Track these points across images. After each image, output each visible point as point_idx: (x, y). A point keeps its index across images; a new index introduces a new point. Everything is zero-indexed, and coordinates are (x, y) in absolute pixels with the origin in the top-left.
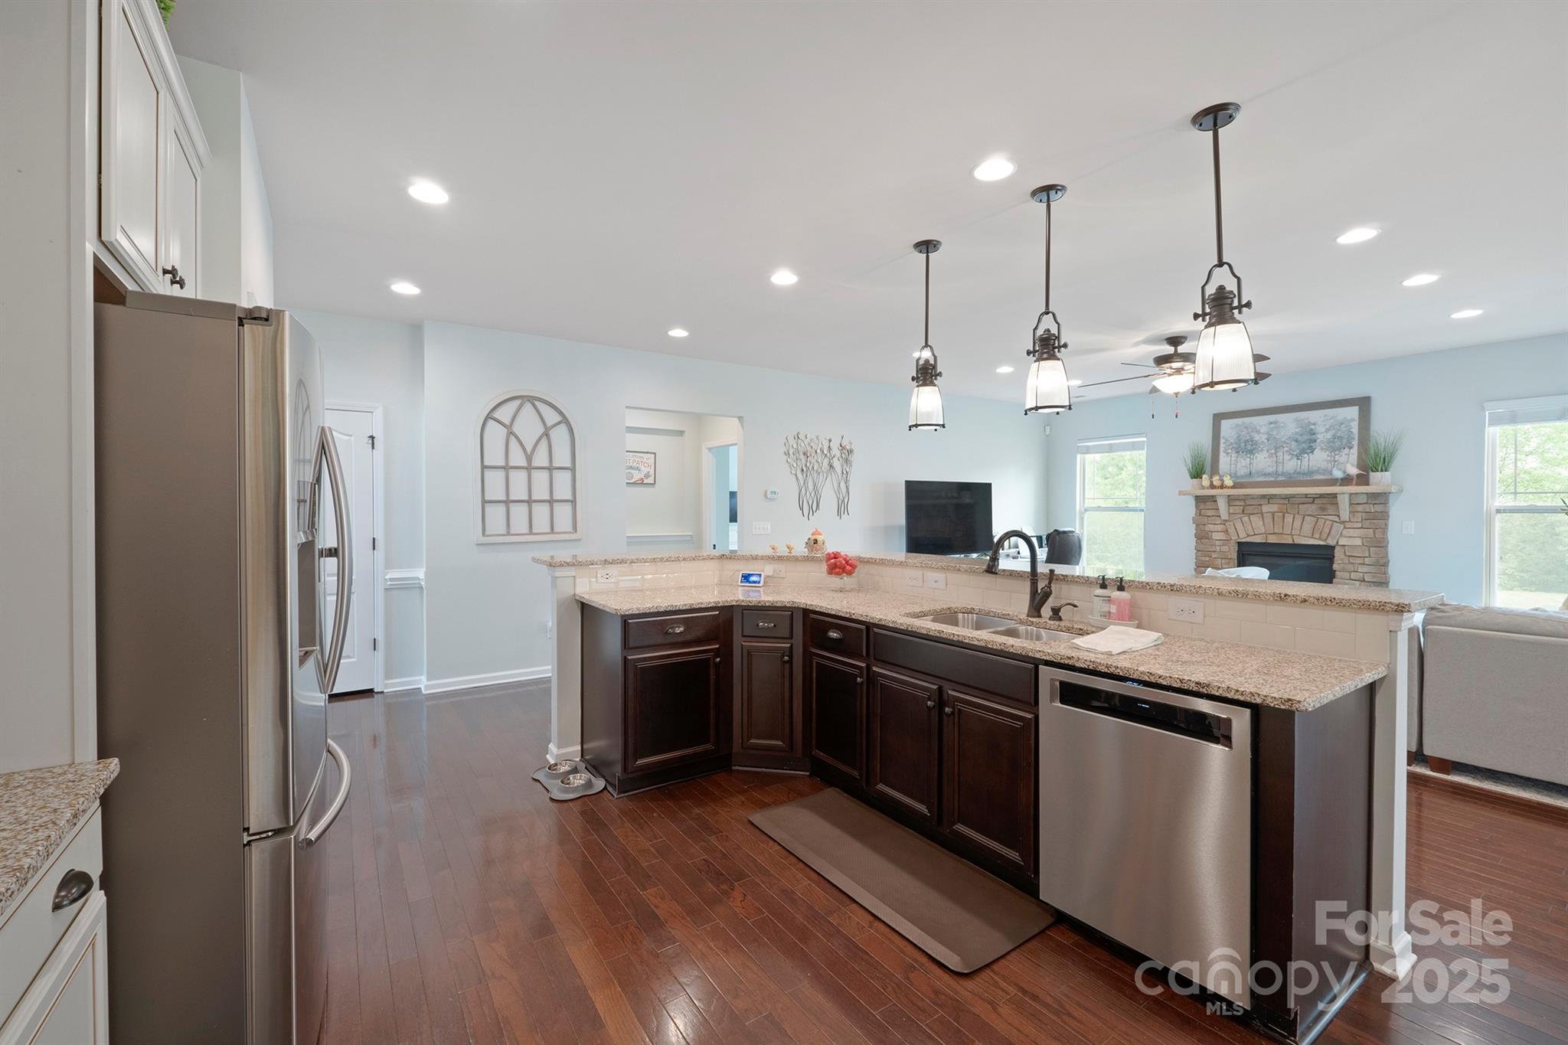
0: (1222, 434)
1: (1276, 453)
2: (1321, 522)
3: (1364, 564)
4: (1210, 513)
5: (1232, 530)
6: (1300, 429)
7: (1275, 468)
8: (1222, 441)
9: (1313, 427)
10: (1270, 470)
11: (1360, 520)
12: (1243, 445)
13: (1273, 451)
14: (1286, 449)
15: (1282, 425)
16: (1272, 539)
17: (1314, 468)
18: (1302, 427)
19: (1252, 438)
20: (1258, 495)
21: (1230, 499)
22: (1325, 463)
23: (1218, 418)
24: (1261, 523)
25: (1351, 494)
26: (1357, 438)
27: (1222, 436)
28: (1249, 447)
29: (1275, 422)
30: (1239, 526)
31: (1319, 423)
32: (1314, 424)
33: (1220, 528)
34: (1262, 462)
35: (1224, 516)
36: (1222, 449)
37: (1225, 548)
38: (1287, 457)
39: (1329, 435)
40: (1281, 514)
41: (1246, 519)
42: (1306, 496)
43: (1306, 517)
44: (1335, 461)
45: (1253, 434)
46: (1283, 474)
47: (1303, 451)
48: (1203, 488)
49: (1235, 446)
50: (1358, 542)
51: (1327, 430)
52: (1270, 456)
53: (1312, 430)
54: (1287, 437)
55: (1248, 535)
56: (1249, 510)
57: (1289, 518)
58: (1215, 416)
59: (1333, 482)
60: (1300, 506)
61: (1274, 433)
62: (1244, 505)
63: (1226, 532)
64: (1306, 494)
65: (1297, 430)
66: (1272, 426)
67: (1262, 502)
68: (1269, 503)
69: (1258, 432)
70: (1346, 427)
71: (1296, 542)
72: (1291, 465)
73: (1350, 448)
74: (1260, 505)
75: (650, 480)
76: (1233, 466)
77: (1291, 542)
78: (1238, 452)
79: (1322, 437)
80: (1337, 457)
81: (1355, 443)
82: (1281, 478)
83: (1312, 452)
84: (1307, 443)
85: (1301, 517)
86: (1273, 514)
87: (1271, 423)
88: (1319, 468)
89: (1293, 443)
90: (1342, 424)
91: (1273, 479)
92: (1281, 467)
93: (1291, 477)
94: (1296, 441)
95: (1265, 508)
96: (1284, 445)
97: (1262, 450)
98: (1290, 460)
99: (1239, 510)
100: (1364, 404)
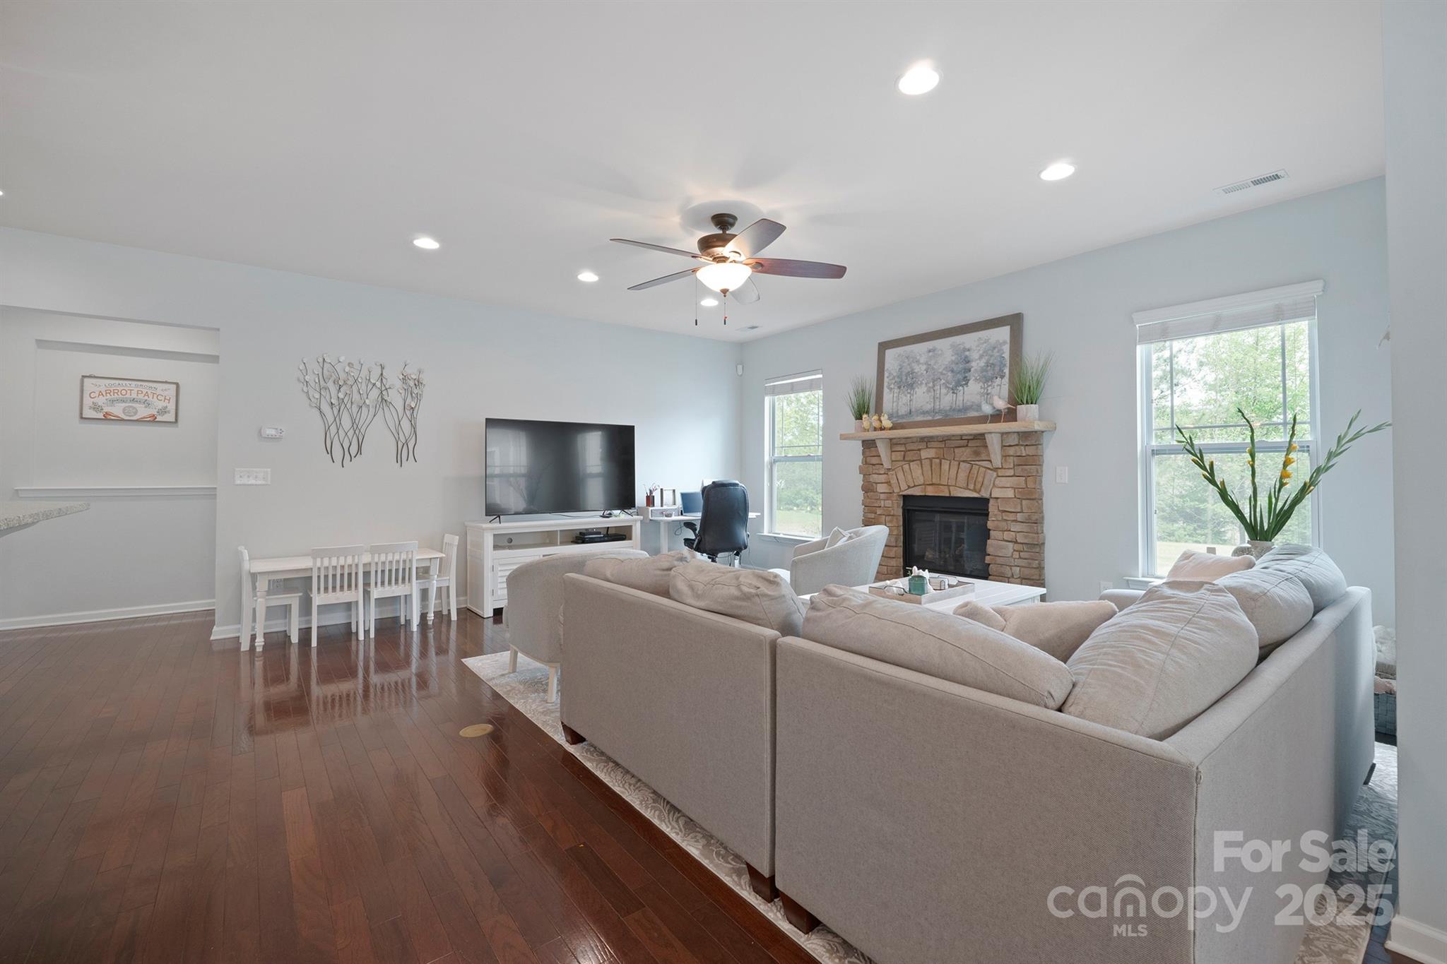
0: (886, 367)
1: (934, 386)
2: (975, 470)
3: (1016, 521)
4: (874, 461)
5: (894, 481)
6: (956, 356)
7: (933, 405)
8: (886, 374)
9: (967, 353)
10: (929, 407)
11: (1012, 466)
12: (904, 378)
13: (931, 385)
14: (943, 381)
15: (940, 352)
16: (930, 492)
17: (969, 404)
18: (958, 354)
19: (913, 370)
20: (917, 437)
21: (893, 443)
22: (978, 397)
23: (884, 347)
24: (920, 471)
25: (1002, 434)
26: (1008, 365)
27: (886, 369)
28: (910, 381)
29: (933, 350)
30: (900, 475)
31: (974, 347)
32: (969, 350)
33: (883, 478)
34: (921, 398)
35: (887, 465)
36: (886, 384)
37: (888, 503)
38: (944, 391)
39: (982, 363)
40: (938, 461)
41: (906, 467)
42: (961, 437)
43: (961, 463)
44: (988, 394)
45: (913, 364)
46: (940, 411)
47: (958, 384)
48: (865, 430)
49: (897, 379)
50: (1010, 494)
51: (981, 357)
52: (928, 391)
53: (966, 357)
54: (943, 367)
55: (909, 487)
56: (910, 456)
57: (945, 465)
58: (880, 344)
59: (983, 419)
60: (956, 450)
61: (932, 362)
62: (906, 449)
63: (888, 483)
64: (961, 436)
65: (953, 358)
66: (931, 354)
67: (923, 445)
68: (927, 447)
69: (918, 362)
70: (998, 352)
71: (952, 495)
72: (947, 400)
73: (1002, 377)
74: (919, 450)
75: (170, 417)
76: (895, 404)
77: (948, 495)
78: (899, 387)
79: (977, 365)
80: (989, 388)
81: (1007, 371)
82: (938, 417)
83: (967, 384)
84: (961, 375)
85: (956, 463)
86: (931, 460)
87: (930, 351)
88: (973, 402)
89: (950, 374)
90: (994, 348)
91: (930, 418)
92: (938, 404)
93: (947, 415)
94: (952, 371)
95: (925, 454)
96: (941, 377)
97: (922, 383)
98: (946, 395)
99: (899, 456)
100: (1015, 322)
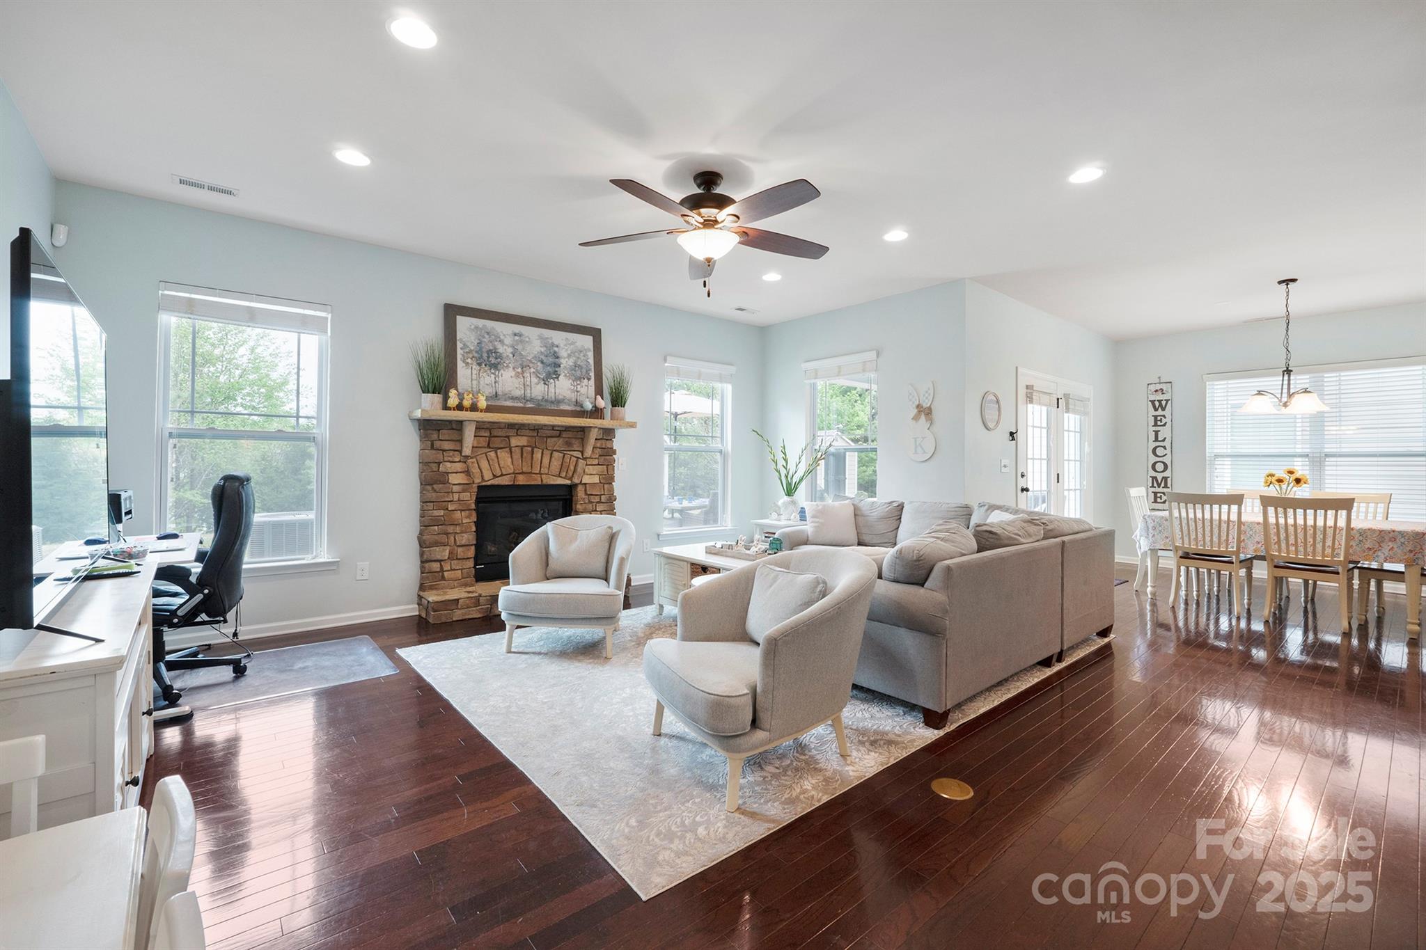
0: (459, 335)
1: (523, 372)
2: (567, 459)
3: (600, 502)
4: (446, 445)
5: (475, 470)
6: (545, 349)
7: (523, 392)
8: (459, 345)
9: (556, 349)
10: (518, 393)
11: (597, 457)
12: (485, 355)
13: (519, 370)
14: (532, 370)
15: (527, 339)
16: (521, 480)
17: (561, 397)
18: (546, 347)
19: (496, 349)
20: (505, 423)
21: (480, 426)
22: (569, 392)
23: (452, 311)
24: (510, 460)
25: (599, 429)
26: (593, 370)
27: (458, 338)
28: (493, 361)
29: (520, 335)
30: (484, 464)
31: (562, 345)
32: (557, 346)
33: (459, 467)
34: (509, 381)
35: (467, 451)
36: (459, 357)
37: (466, 496)
38: (534, 380)
39: (571, 362)
40: (530, 449)
41: (492, 454)
42: (553, 427)
43: (554, 452)
44: (577, 392)
45: (496, 343)
46: (531, 400)
47: (549, 376)
48: (446, 407)
49: (476, 355)
50: (596, 479)
51: (569, 356)
52: (517, 376)
53: (555, 352)
54: (533, 356)
55: (495, 476)
56: (497, 442)
57: (538, 455)
58: (447, 307)
59: (582, 413)
60: (549, 440)
61: (520, 347)
62: (492, 435)
63: (467, 472)
65: (543, 350)
66: (517, 338)
67: (511, 432)
68: (517, 435)
69: (501, 341)
70: (584, 356)
71: (544, 482)
72: (538, 390)
73: (589, 379)
74: (508, 437)
76: (474, 382)
77: (540, 483)
78: (480, 364)
79: (566, 362)
80: (579, 386)
81: (592, 374)
82: (530, 405)
83: (557, 378)
84: (552, 370)
85: (549, 452)
86: (522, 448)
87: (515, 335)
88: (564, 397)
89: (539, 364)
90: (581, 352)
91: (521, 405)
92: (529, 391)
93: (539, 405)
94: (542, 362)
95: (515, 442)
96: (531, 365)
97: (508, 366)
98: (537, 384)
99: (483, 442)
100: (596, 335)
